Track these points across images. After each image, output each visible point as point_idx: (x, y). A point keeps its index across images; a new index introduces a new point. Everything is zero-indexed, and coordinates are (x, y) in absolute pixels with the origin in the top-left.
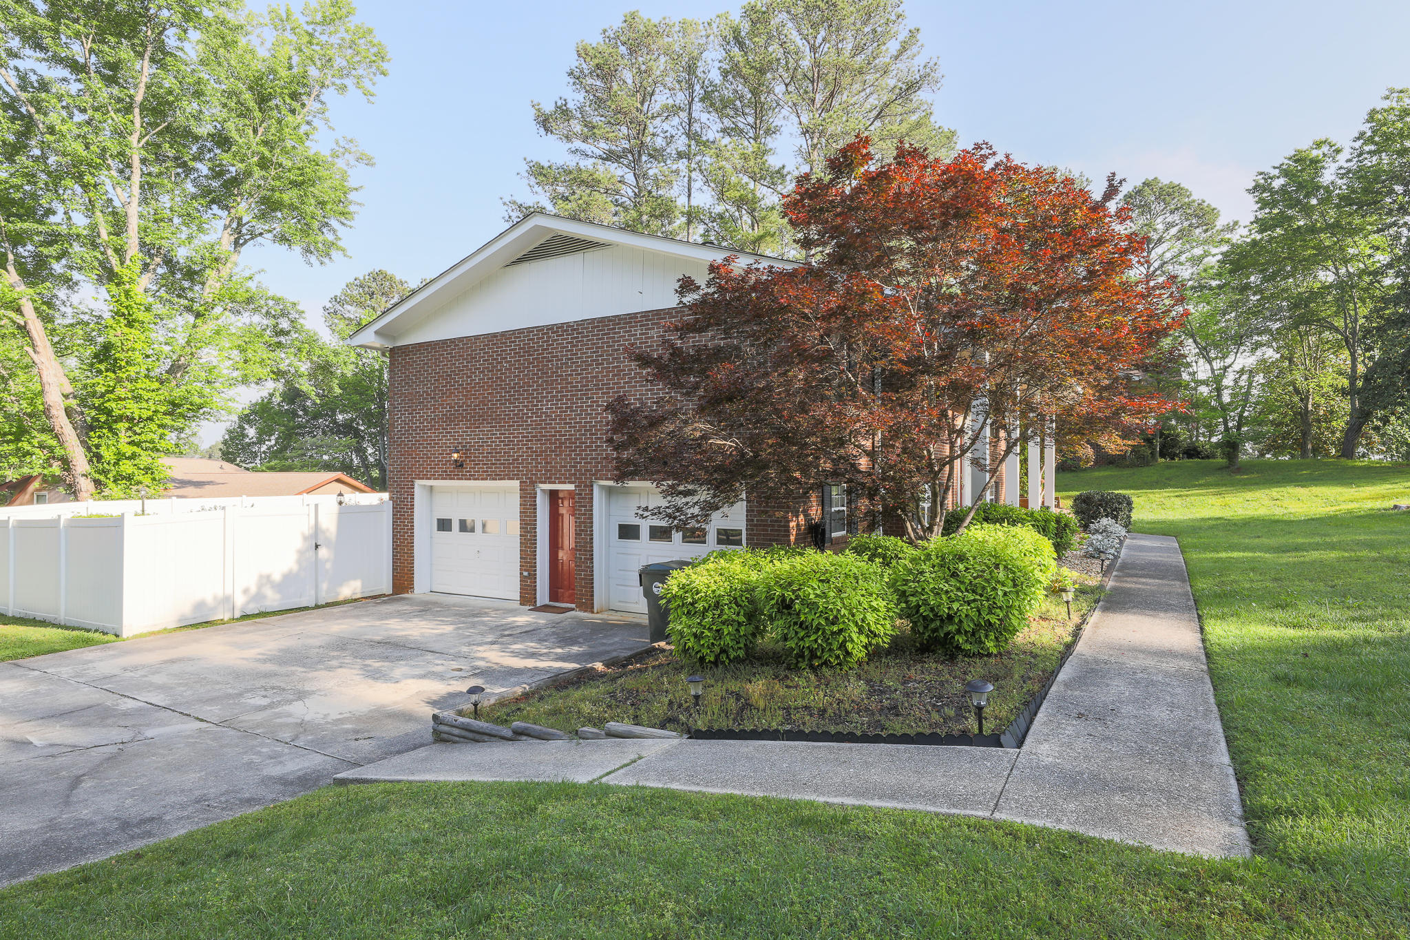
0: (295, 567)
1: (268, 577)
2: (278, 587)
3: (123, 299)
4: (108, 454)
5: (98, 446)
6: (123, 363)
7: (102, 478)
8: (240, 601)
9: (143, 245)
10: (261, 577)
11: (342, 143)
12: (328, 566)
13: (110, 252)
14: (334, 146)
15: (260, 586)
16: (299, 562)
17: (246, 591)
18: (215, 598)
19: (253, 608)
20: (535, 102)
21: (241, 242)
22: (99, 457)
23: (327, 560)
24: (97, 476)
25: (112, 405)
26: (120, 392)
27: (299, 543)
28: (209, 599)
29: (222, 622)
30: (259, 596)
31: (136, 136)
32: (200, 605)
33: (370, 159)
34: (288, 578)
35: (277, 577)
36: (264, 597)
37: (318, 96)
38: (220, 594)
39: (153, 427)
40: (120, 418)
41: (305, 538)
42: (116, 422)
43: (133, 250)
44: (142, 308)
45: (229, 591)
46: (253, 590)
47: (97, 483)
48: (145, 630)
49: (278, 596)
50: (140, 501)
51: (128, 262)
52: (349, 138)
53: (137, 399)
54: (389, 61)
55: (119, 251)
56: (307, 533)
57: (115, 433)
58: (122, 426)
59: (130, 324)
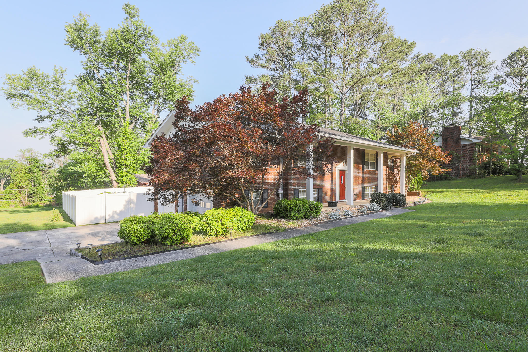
0: (123, 210)
1: (116, 212)
2: (118, 214)
3: (124, 132)
4: (120, 175)
5: (118, 173)
6: (123, 150)
7: (119, 181)
8: (107, 217)
9: (130, 115)
10: (113, 212)
11: (189, 78)
12: (133, 209)
13: (122, 119)
14: (187, 79)
15: (113, 214)
16: (124, 208)
17: (109, 215)
18: (100, 216)
19: (111, 220)
20: (247, 56)
21: (159, 111)
22: (118, 176)
23: (133, 208)
24: (118, 181)
25: (121, 161)
26: (123, 158)
27: (124, 203)
28: (99, 217)
29: (102, 223)
30: (113, 217)
31: (128, 86)
32: (96, 218)
33: (197, 81)
34: (121, 212)
35: (118, 212)
36: (114, 217)
37: (179, 65)
38: (102, 215)
39: (131, 167)
40: (123, 165)
41: (126, 202)
42: (122, 166)
43: (128, 118)
44: (130, 134)
45: (104, 215)
46: (111, 215)
47: (118, 183)
48: (82, 225)
49: (118, 217)
50: (124, 188)
51: (126, 121)
52: (190, 76)
53: (127, 159)
54: (200, 51)
55: (124, 119)
56: (127, 200)
57: (122, 169)
58: (123, 167)
59: (126, 138)
